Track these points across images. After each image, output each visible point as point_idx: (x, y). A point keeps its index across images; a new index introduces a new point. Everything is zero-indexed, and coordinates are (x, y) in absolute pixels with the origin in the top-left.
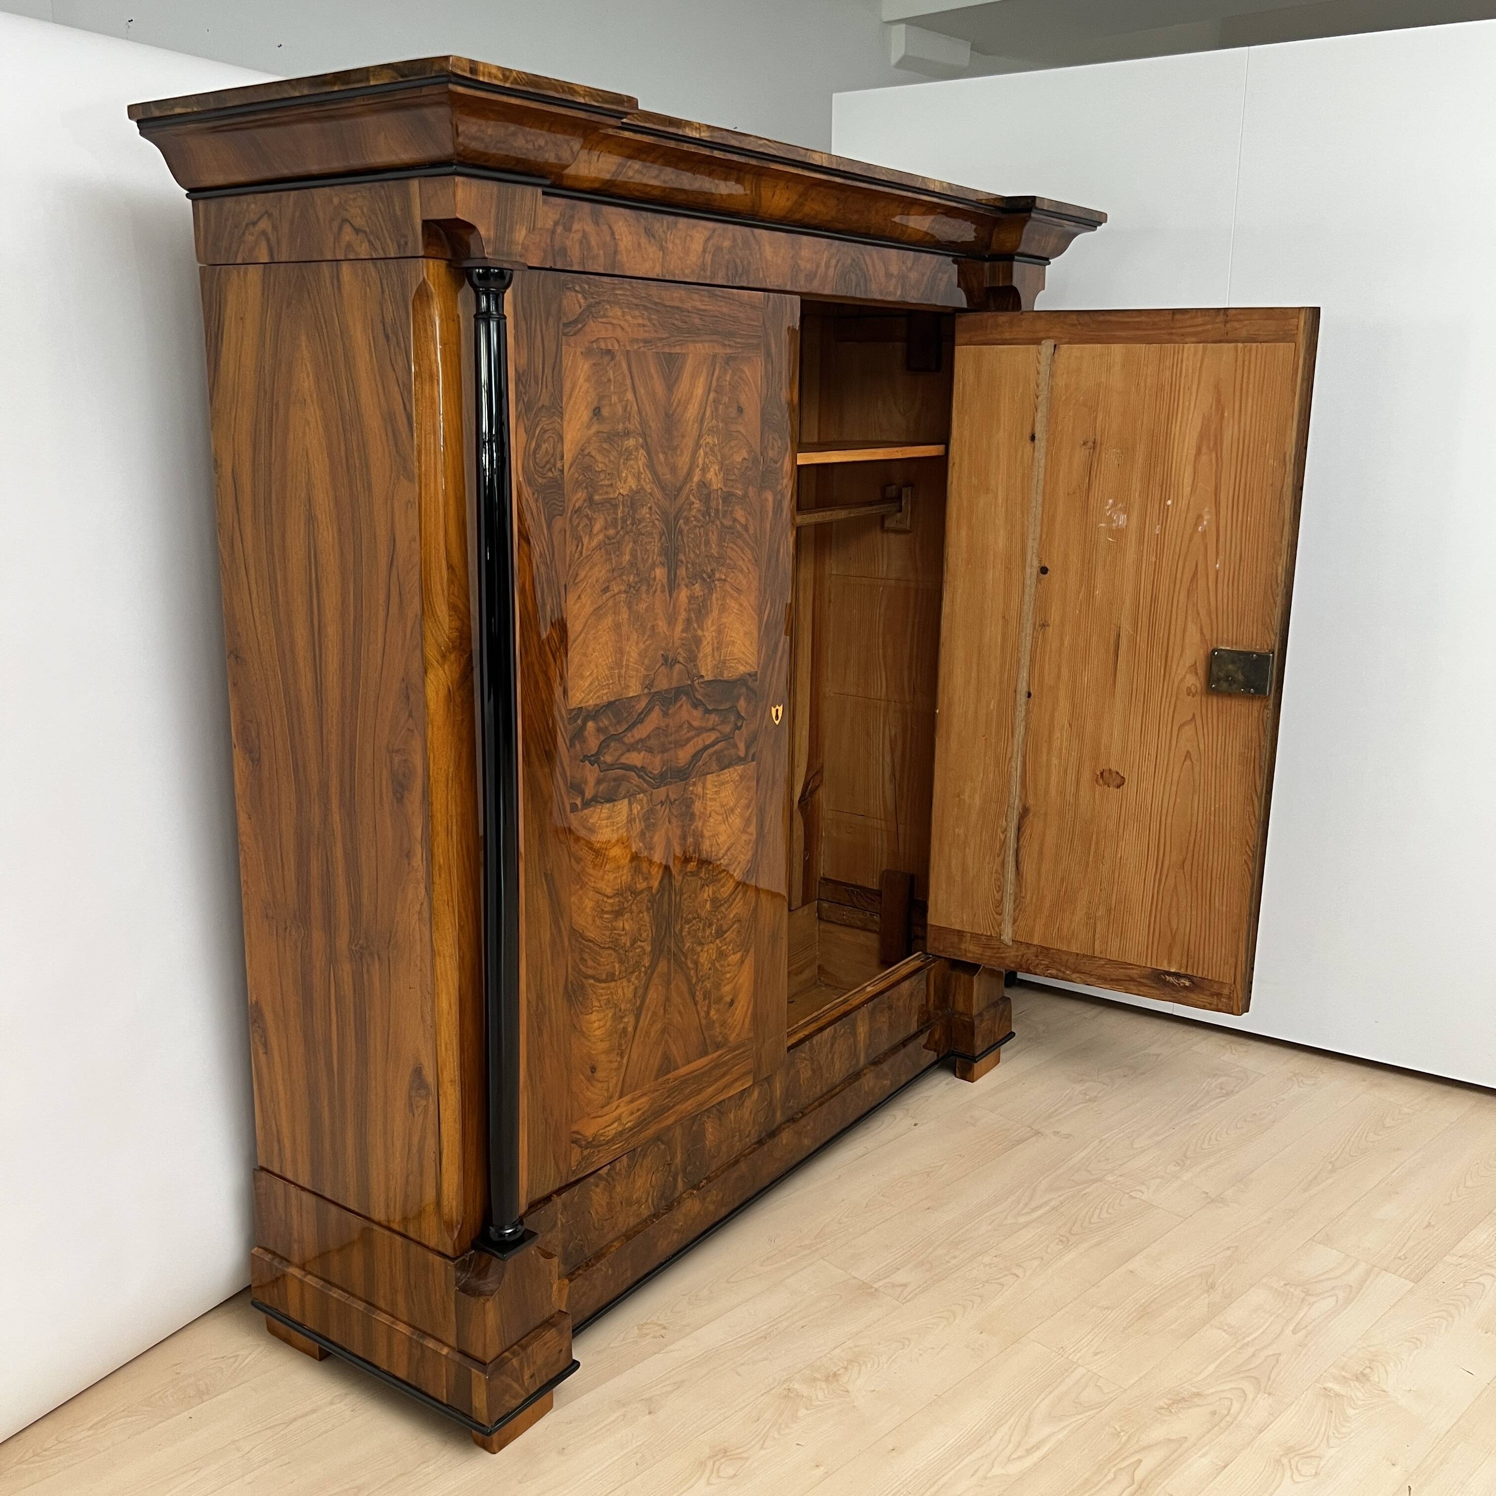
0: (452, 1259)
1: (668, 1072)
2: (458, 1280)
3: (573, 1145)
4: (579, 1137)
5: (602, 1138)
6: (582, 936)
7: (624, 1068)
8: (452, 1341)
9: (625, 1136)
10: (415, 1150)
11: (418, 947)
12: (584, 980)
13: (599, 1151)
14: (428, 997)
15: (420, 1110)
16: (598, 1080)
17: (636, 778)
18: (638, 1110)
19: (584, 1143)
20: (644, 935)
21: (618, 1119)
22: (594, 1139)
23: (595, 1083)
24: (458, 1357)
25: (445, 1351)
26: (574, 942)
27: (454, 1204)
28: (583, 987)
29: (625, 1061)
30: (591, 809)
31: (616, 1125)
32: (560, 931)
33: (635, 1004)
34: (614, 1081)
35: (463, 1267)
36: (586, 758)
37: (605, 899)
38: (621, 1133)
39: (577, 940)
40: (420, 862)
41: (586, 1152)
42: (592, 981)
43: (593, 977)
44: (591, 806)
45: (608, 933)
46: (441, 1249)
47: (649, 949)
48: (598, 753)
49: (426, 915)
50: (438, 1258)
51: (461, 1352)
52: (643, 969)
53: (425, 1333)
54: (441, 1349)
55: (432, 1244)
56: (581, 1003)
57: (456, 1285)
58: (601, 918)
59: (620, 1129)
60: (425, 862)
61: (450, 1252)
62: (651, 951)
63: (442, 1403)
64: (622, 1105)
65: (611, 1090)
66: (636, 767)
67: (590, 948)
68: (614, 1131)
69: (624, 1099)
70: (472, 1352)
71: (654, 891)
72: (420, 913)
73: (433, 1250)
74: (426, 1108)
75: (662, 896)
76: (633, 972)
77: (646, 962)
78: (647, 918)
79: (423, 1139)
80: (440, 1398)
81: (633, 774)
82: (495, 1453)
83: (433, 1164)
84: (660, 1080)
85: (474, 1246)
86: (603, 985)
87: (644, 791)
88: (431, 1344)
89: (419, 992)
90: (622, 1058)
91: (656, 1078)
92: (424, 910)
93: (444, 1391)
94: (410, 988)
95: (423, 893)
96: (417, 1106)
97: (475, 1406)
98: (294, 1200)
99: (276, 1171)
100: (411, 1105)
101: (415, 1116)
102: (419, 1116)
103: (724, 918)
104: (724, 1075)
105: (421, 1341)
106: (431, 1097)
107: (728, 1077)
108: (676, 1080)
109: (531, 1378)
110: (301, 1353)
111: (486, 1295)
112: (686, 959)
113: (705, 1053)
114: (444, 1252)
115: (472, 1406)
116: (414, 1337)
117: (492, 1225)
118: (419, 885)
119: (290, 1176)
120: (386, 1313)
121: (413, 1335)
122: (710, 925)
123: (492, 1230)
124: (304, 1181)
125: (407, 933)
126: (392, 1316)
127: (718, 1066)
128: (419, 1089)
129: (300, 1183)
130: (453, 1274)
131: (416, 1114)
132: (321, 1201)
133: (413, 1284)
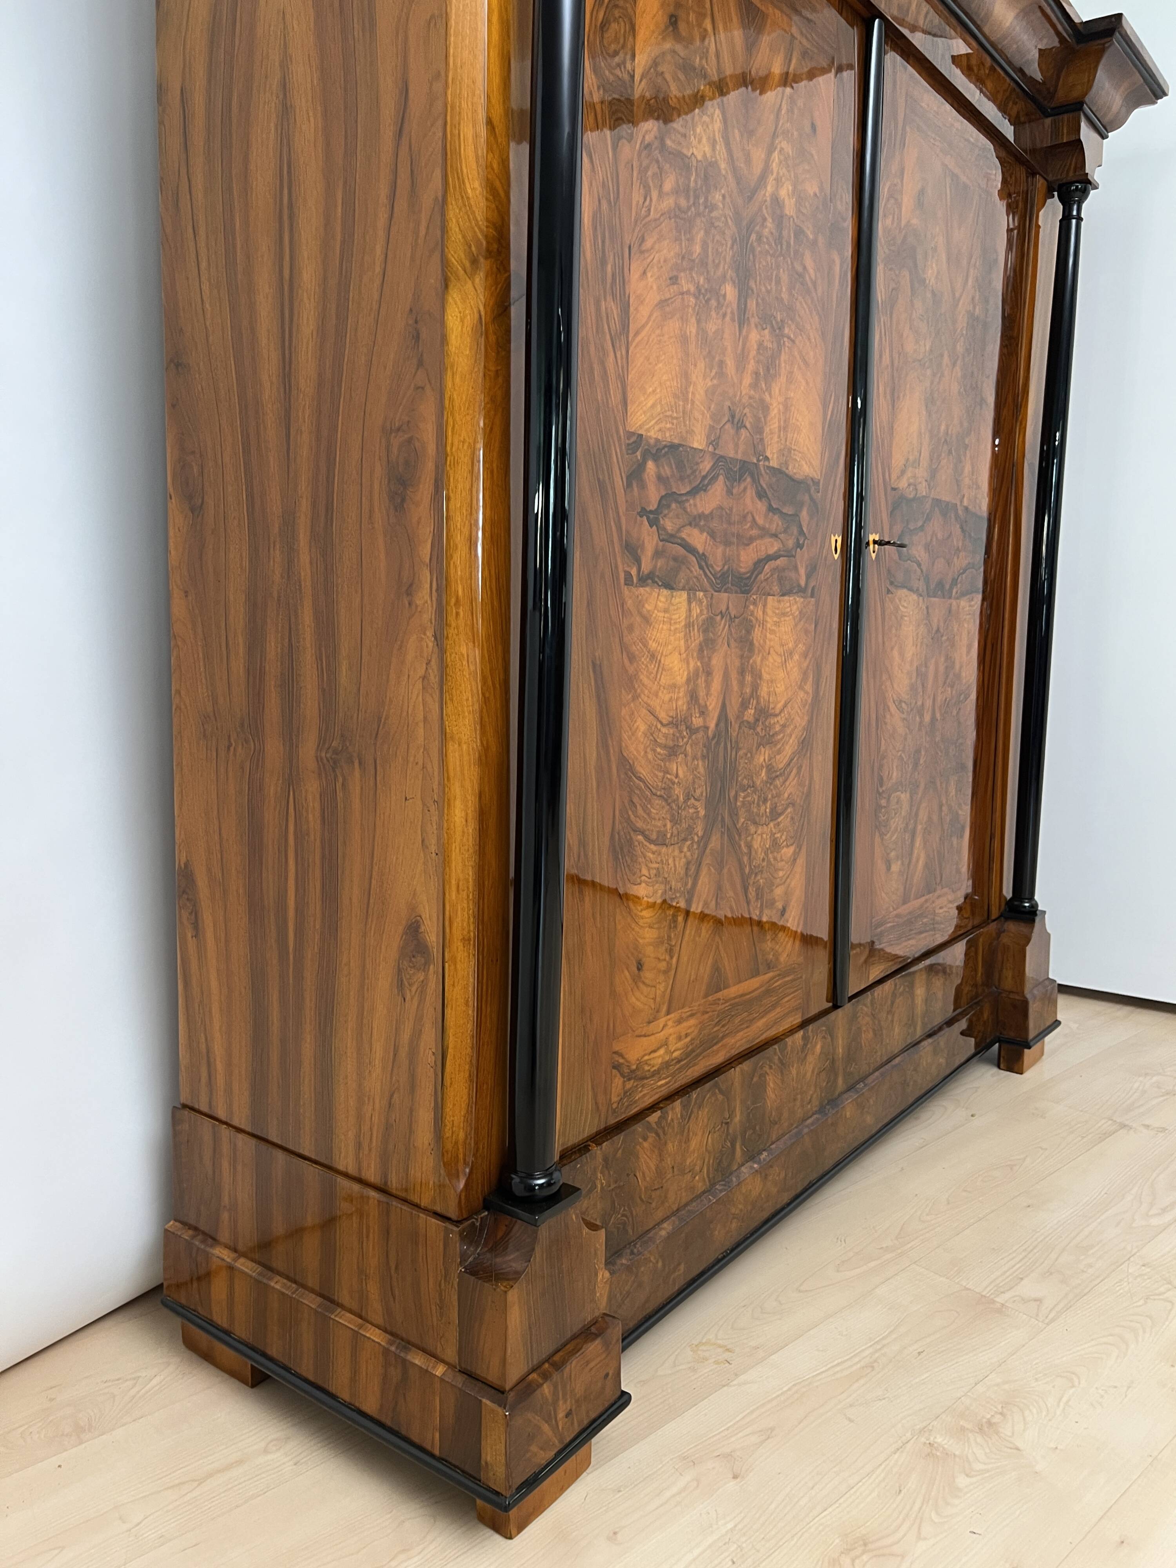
0: (457, 1223)
1: (719, 989)
2: (463, 1257)
3: (614, 1071)
4: (621, 1061)
5: (647, 1068)
6: (632, 769)
7: (673, 972)
8: (451, 1353)
9: (672, 1069)
10: (403, 1053)
11: (421, 731)
12: (632, 833)
13: (643, 1086)
14: (433, 808)
15: (414, 989)
16: (644, 983)
17: (697, 567)
18: (687, 1035)
19: (626, 1071)
20: (698, 791)
21: (665, 1043)
22: (637, 1068)
23: (641, 985)
24: (460, 1381)
25: (440, 1370)
26: (623, 776)
27: (462, 1135)
28: (630, 842)
29: (674, 960)
30: (648, 589)
31: (662, 1051)
32: (607, 753)
33: (686, 884)
34: (661, 987)
35: (470, 1236)
36: (643, 512)
37: (659, 726)
38: (667, 1065)
39: (626, 774)
40: (427, 597)
41: (629, 1084)
42: (640, 837)
43: (643, 833)
44: (647, 585)
45: (661, 774)
46: (438, 1208)
47: (702, 812)
48: (657, 512)
49: (434, 679)
50: (433, 1220)
51: (463, 1372)
52: (696, 839)
53: (409, 1342)
54: (434, 1367)
55: (425, 1201)
56: (628, 866)
57: (461, 1263)
58: (654, 751)
59: (667, 1058)
60: (434, 594)
61: (453, 1213)
62: (705, 816)
63: (432, 1456)
64: (670, 1023)
65: (658, 999)
66: (697, 551)
67: (640, 789)
68: (660, 1061)
69: (672, 1015)
70: (482, 1371)
71: (710, 735)
72: (424, 678)
73: (425, 1210)
74: (424, 984)
75: (717, 744)
76: (685, 839)
77: (699, 830)
78: (701, 770)
79: (417, 1034)
80: (429, 1447)
81: (694, 559)
82: (511, 1538)
83: (431, 1073)
84: (710, 998)
85: (487, 1205)
86: (653, 847)
87: (704, 589)
88: (418, 1359)
89: (419, 803)
90: (671, 957)
91: (706, 996)
92: (430, 671)
93: (437, 1435)
94: (406, 799)
95: (431, 644)
96: (411, 985)
97: (486, 1463)
98: (225, 1148)
99: (204, 1108)
100: (400, 985)
101: (407, 999)
102: (412, 999)
103: (778, 795)
104: (774, 1006)
105: (402, 1355)
106: (432, 967)
107: (778, 1010)
108: (726, 1001)
109: (567, 1416)
110: (226, 1376)
111: (508, 1280)
112: (740, 839)
113: (756, 973)
114: (444, 1212)
115: (483, 1463)
116: (393, 1348)
117: (516, 1172)
118: (425, 634)
119: (221, 1114)
120: (351, 1311)
121: (391, 1345)
122: (765, 801)
123: (516, 1179)
124: (241, 1119)
125: (405, 714)
126: (360, 1317)
127: (768, 992)
128: (414, 957)
129: (236, 1122)
130: (457, 1246)
131: (408, 997)
132: (264, 1146)
133: (393, 1265)
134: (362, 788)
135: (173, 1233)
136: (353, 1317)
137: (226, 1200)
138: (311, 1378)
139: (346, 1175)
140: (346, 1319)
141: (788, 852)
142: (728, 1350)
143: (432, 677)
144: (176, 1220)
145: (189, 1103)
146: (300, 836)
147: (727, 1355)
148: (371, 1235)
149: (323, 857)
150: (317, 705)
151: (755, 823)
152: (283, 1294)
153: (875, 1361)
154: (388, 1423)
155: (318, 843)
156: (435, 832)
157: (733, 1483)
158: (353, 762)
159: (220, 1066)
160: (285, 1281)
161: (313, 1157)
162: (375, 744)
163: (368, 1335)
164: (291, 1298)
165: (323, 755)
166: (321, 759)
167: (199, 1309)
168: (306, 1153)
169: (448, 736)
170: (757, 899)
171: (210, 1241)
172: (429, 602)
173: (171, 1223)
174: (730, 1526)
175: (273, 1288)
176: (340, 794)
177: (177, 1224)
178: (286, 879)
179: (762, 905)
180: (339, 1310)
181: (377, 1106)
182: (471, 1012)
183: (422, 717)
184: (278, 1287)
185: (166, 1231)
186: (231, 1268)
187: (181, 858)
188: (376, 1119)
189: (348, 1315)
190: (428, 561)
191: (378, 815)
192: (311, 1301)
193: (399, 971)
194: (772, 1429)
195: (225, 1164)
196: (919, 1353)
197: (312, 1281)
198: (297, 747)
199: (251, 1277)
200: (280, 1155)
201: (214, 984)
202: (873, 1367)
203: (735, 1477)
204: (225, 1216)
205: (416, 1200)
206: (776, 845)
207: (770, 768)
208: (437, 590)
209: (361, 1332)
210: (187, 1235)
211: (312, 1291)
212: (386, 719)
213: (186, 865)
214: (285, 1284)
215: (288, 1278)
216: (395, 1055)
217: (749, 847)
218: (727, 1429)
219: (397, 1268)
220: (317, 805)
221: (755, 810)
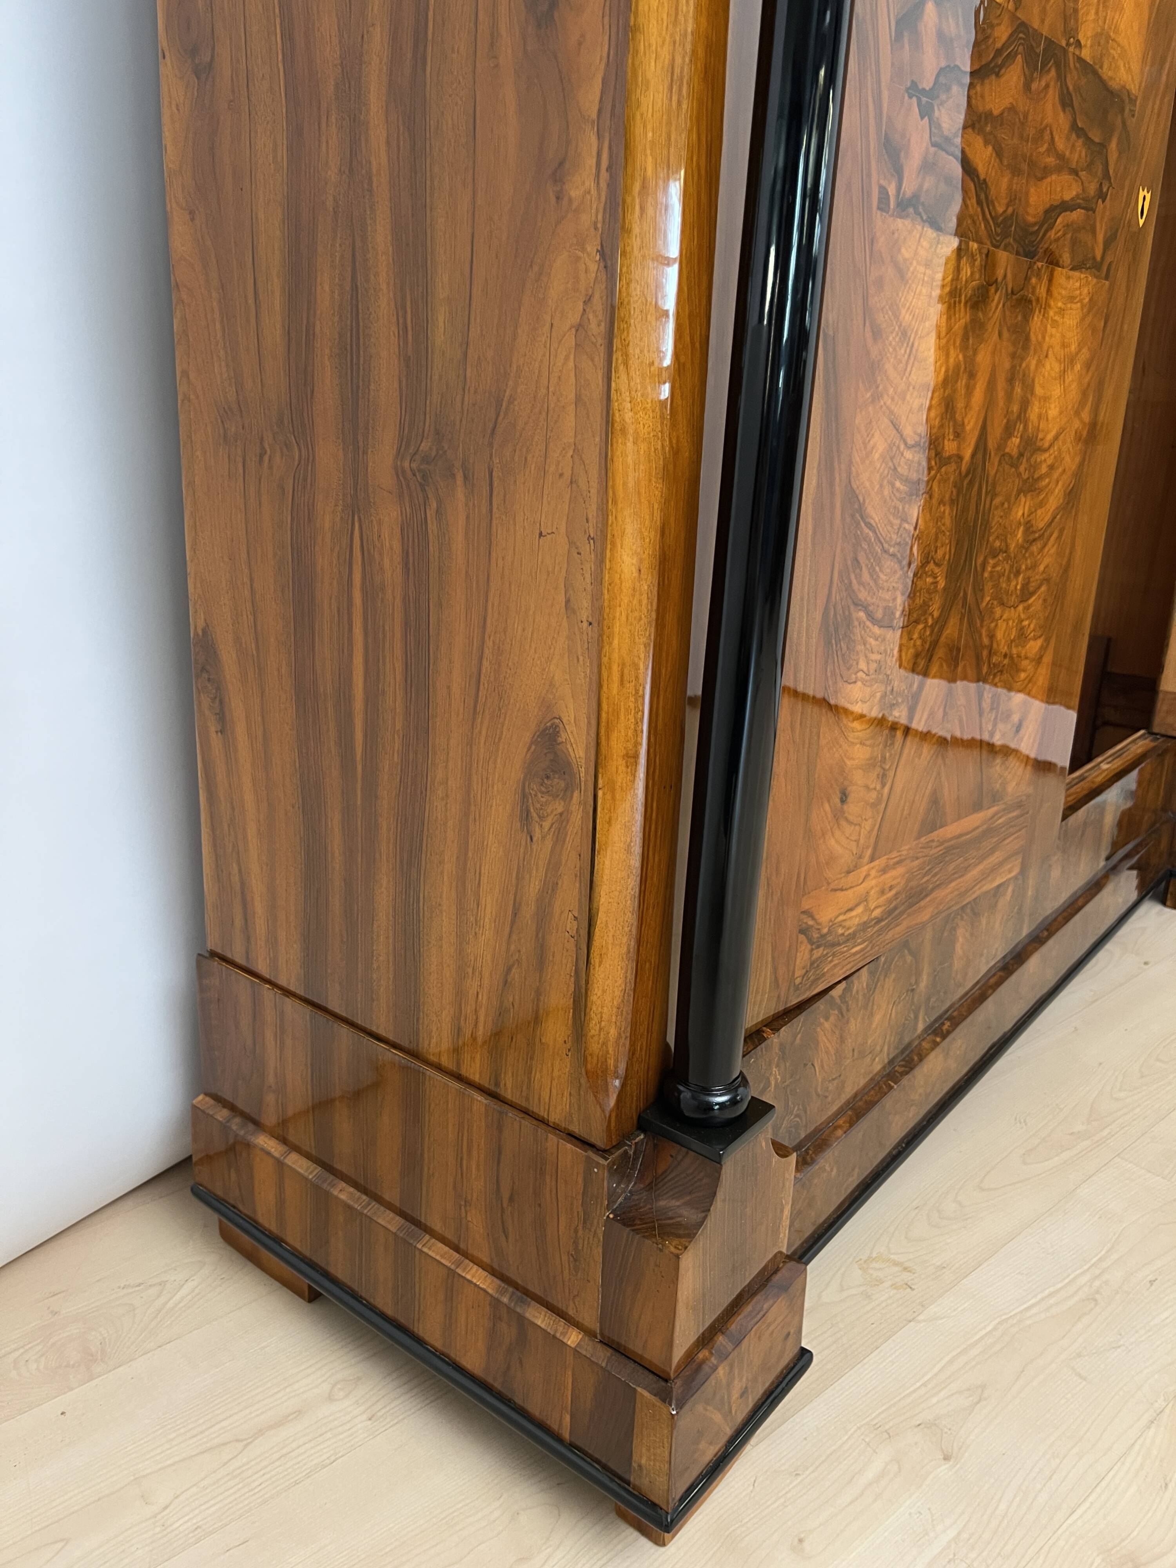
0: (604, 1152)
1: (934, 828)
2: (612, 1196)
3: (802, 937)
4: (811, 923)
5: (840, 931)
6: (861, 510)
7: (883, 805)
8: (590, 1317)
9: (870, 932)
10: (528, 912)
11: (569, 422)
12: (852, 607)
13: (834, 955)
14: (586, 548)
15: (546, 824)
16: (847, 820)
17: (974, 200)
18: (891, 888)
19: (816, 935)
20: (940, 553)
21: (865, 899)
22: (829, 932)
23: (843, 823)
24: (602, 1356)
25: (573, 1338)
26: (848, 520)
27: (613, 1032)
28: (848, 621)
29: (886, 790)
30: (907, 222)
31: (860, 909)
32: (831, 484)
33: (911, 686)
34: (867, 825)
35: (621, 1170)
36: (914, 90)
37: (902, 447)
38: (864, 926)
39: (853, 516)
40: (590, 183)
41: (818, 953)
42: (862, 614)
43: (865, 608)
44: (907, 216)
45: (897, 522)
46: (575, 1129)
47: (942, 584)
48: (931, 94)
49: (596, 327)
50: (569, 1146)
51: (608, 1343)
52: (930, 622)
53: (527, 1293)
54: (564, 1334)
55: (555, 1117)
56: (843, 655)
57: (608, 1208)
58: (893, 485)
59: (865, 919)
60: (604, 175)
61: (598, 1137)
62: (945, 589)
63: (559, 1439)
64: (873, 873)
65: (862, 841)
66: (978, 176)
67: (870, 544)
68: (856, 921)
69: (876, 863)
70: (636, 1346)
71: (964, 468)
72: (579, 327)
73: (556, 1128)
74: (563, 818)
75: (971, 483)
76: (917, 622)
77: (935, 609)
78: (948, 521)
79: (550, 888)
80: (555, 1427)
81: (972, 185)
82: (664, 1544)
83: (571, 945)
84: (923, 839)
85: (642, 1125)
86: (876, 630)
87: (980, 242)
88: (541, 1318)
89: (563, 540)
90: (883, 785)
91: (918, 837)
92: (591, 316)
93: (567, 1418)
94: (541, 534)
95: (593, 267)
96: (542, 818)
97: (640, 1466)
98: (269, 1015)
99: (240, 959)
100: (526, 818)
101: (535, 839)
102: (543, 838)
103: (1034, 566)
104: (992, 851)
105: (518, 1310)
106: (576, 794)
107: (997, 854)
108: (942, 843)
109: (741, 1396)
110: (277, 1284)
111: (679, 1236)
112: (982, 626)
113: (978, 807)
114: (584, 1135)
115: (635, 1465)
116: (505, 1300)
117: (686, 1083)
118: (583, 249)
119: (262, 968)
120: (443, 1240)
121: (502, 1294)
122: (1018, 573)
123: (686, 1095)
124: (289, 978)
125: (543, 391)
126: (457, 1249)
127: (989, 832)
128: (548, 777)
129: (282, 981)
130: (604, 1181)
131: (537, 835)
132: (321, 1017)
133: (506, 1195)
134: (468, 517)
135: (203, 1112)
136: (447, 1249)
137: (271, 1079)
138: (390, 1311)
139: (439, 1068)
140: (437, 1251)
141: (1034, 646)
142: (905, 1269)
143: (593, 326)
144: (206, 1094)
145: (219, 951)
146: (371, 593)
147: (906, 1276)
148: (475, 1153)
149: (406, 624)
150: (396, 385)
151: (1002, 604)
152: (350, 1207)
153: (1097, 1292)
154: (498, 1385)
155: (398, 601)
156: (589, 588)
157: (945, 1466)
158: (453, 476)
159: (259, 907)
160: (352, 1189)
161: (391, 1037)
162: (491, 445)
163: (468, 1277)
164: (361, 1214)
165: (406, 464)
166: (403, 471)
167: (240, 1207)
168: (382, 1032)
169: (617, 427)
170: (992, 709)
171: (251, 1127)
172: (594, 192)
173: (201, 1097)
174: (952, 1533)
175: (337, 1198)
176: (432, 527)
177: (208, 1099)
178: (351, 656)
179: (996, 718)
180: (427, 1237)
181: (486, 982)
182: (635, 862)
183: (572, 396)
184: (343, 1196)
185: (194, 1108)
186: (280, 1164)
187: (197, 622)
188: (483, 999)
189: (440, 1245)
190: (594, 116)
191: (493, 561)
192: (389, 1221)
193: (524, 796)
194: (983, 1387)
195: (269, 1035)
196: (1152, 1282)
197: (391, 1195)
198: (365, 453)
199: (307, 1179)
200: (344, 1031)
201: (249, 798)
202: (1096, 1300)
203: (947, 1458)
204: (270, 1098)
205: (543, 1113)
206: (1022, 636)
207: (1028, 527)
208: (609, 168)
209: (459, 1271)
210: (222, 1114)
211: (390, 1206)
212: (511, 401)
213: (204, 631)
214: (351, 1193)
215: (356, 1185)
216: (515, 915)
217: (992, 637)
218: (924, 1385)
219: (511, 1199)
220: (397, 545)
221: (1004, 585)
